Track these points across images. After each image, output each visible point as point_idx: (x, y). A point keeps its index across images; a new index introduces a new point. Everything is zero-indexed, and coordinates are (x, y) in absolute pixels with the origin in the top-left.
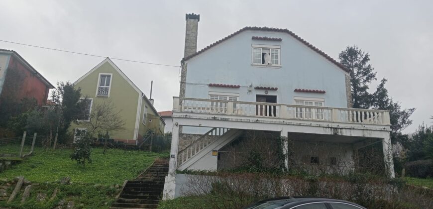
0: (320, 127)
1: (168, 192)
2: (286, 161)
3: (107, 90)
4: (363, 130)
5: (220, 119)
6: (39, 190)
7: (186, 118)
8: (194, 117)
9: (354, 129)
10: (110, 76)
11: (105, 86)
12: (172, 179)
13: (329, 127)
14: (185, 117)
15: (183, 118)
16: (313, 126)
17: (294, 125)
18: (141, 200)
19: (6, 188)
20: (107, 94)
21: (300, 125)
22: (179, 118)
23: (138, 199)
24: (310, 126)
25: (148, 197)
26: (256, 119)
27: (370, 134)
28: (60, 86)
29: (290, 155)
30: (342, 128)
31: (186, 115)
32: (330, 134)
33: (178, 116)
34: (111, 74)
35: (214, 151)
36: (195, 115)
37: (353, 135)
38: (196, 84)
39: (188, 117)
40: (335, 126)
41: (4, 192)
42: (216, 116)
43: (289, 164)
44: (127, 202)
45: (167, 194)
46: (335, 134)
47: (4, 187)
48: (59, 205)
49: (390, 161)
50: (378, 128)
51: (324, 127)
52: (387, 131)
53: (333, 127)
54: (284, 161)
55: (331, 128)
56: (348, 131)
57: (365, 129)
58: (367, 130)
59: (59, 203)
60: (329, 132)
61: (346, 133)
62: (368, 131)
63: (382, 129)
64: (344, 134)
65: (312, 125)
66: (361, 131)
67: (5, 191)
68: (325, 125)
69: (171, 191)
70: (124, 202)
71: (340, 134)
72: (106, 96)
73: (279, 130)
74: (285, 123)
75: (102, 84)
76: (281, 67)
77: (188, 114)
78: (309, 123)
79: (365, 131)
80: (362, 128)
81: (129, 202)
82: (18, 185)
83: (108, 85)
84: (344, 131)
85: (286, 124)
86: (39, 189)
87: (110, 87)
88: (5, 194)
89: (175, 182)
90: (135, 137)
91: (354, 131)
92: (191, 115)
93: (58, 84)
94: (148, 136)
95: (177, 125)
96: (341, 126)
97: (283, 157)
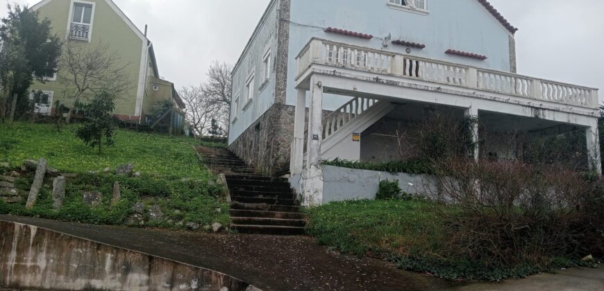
0: (518, 104)
1: (312, 193)
2: (476, 152)
3: (85, 29)
4: (569, 113)
5: (385, 82)
6: (81, 186)
7: (334, 75)
8: (347, 76)
9: (558, 111)
10: (90, 6)
11: (81, 23)
12: (317, 173)
13: (529, 106)
14: (332, 73)
15: (329, 75)
16: (510, 103)
17: (486, 99)
18: (270, 205)
19: (12, 179)
20: (87, 37)
21: (494, 100)
22: (323, 74)
23: (265, 204)
24: (507, 102)
25: (277, 202)
26: (438, 86)
27: (576, 120)
28: (14, 11)
29: (481, 143)
30: (545, 109)
31: (334, 71)
32: (529, 115)
33: (322, 72)
34: (94, 4)
35: (355, 134)
36: (348, 72)
37: (557, 120)
38: (306, 26)
39: (337, 74)
40: (537, 104)
41: (11, 188)
42: (380, 77)
43: (480, 156)
44: (248, 208)
45: (311, 196)
46: (537, 117)
47: (7, 178)
48: (135, 212)
49: (597, 158)
50: (586, 112)
51: (523, 106)
52: (595, 117)
53: (535, 106)
54: (473, 153)
55: (532, 107)
56: (551, 113)
57: (571, 111)
58: (573, 113)
59: (133, 208)
60: (529, 113)
61: (549, 116)
62: (574, 116)
63: (591, 115)
64: (547, 118)
65: (510, 101)
66: (566, 115)
67: (12, 185)
68: (525, 102)
69: (316, 192)
70: (243, 208)
71: (542, 117)
72: (84, 39)
73: (467, 106)
74: (475, 96)
75: (77, 19)
76: (428, 13)
77: (337, 70)
78: (506, 98)
79: (571, 115)
80: (568, 111)
81: (252, 209)
82: (39, 175)
83: (87, 20)
84: (546, 112)
85: (477, 98)
86: (80, 183)
87: (91, 25)
88: (14, 191)
89: (322, 178)
90: (138, 112)
91: (559, 113)
92: (342, 71)
93: (9, 8)
94: (165, 111)
95: (320, 87)
96: (545, 105)
97: (472, 146)
